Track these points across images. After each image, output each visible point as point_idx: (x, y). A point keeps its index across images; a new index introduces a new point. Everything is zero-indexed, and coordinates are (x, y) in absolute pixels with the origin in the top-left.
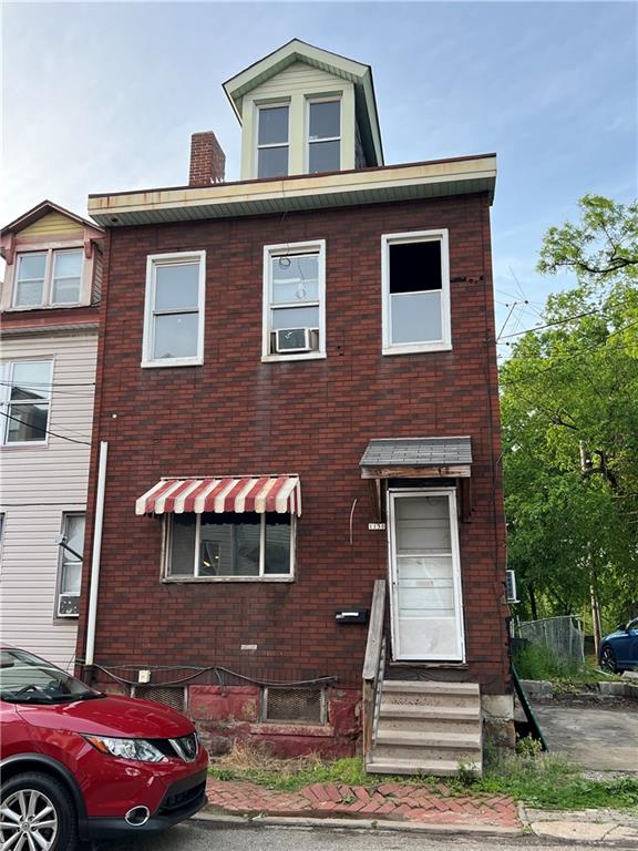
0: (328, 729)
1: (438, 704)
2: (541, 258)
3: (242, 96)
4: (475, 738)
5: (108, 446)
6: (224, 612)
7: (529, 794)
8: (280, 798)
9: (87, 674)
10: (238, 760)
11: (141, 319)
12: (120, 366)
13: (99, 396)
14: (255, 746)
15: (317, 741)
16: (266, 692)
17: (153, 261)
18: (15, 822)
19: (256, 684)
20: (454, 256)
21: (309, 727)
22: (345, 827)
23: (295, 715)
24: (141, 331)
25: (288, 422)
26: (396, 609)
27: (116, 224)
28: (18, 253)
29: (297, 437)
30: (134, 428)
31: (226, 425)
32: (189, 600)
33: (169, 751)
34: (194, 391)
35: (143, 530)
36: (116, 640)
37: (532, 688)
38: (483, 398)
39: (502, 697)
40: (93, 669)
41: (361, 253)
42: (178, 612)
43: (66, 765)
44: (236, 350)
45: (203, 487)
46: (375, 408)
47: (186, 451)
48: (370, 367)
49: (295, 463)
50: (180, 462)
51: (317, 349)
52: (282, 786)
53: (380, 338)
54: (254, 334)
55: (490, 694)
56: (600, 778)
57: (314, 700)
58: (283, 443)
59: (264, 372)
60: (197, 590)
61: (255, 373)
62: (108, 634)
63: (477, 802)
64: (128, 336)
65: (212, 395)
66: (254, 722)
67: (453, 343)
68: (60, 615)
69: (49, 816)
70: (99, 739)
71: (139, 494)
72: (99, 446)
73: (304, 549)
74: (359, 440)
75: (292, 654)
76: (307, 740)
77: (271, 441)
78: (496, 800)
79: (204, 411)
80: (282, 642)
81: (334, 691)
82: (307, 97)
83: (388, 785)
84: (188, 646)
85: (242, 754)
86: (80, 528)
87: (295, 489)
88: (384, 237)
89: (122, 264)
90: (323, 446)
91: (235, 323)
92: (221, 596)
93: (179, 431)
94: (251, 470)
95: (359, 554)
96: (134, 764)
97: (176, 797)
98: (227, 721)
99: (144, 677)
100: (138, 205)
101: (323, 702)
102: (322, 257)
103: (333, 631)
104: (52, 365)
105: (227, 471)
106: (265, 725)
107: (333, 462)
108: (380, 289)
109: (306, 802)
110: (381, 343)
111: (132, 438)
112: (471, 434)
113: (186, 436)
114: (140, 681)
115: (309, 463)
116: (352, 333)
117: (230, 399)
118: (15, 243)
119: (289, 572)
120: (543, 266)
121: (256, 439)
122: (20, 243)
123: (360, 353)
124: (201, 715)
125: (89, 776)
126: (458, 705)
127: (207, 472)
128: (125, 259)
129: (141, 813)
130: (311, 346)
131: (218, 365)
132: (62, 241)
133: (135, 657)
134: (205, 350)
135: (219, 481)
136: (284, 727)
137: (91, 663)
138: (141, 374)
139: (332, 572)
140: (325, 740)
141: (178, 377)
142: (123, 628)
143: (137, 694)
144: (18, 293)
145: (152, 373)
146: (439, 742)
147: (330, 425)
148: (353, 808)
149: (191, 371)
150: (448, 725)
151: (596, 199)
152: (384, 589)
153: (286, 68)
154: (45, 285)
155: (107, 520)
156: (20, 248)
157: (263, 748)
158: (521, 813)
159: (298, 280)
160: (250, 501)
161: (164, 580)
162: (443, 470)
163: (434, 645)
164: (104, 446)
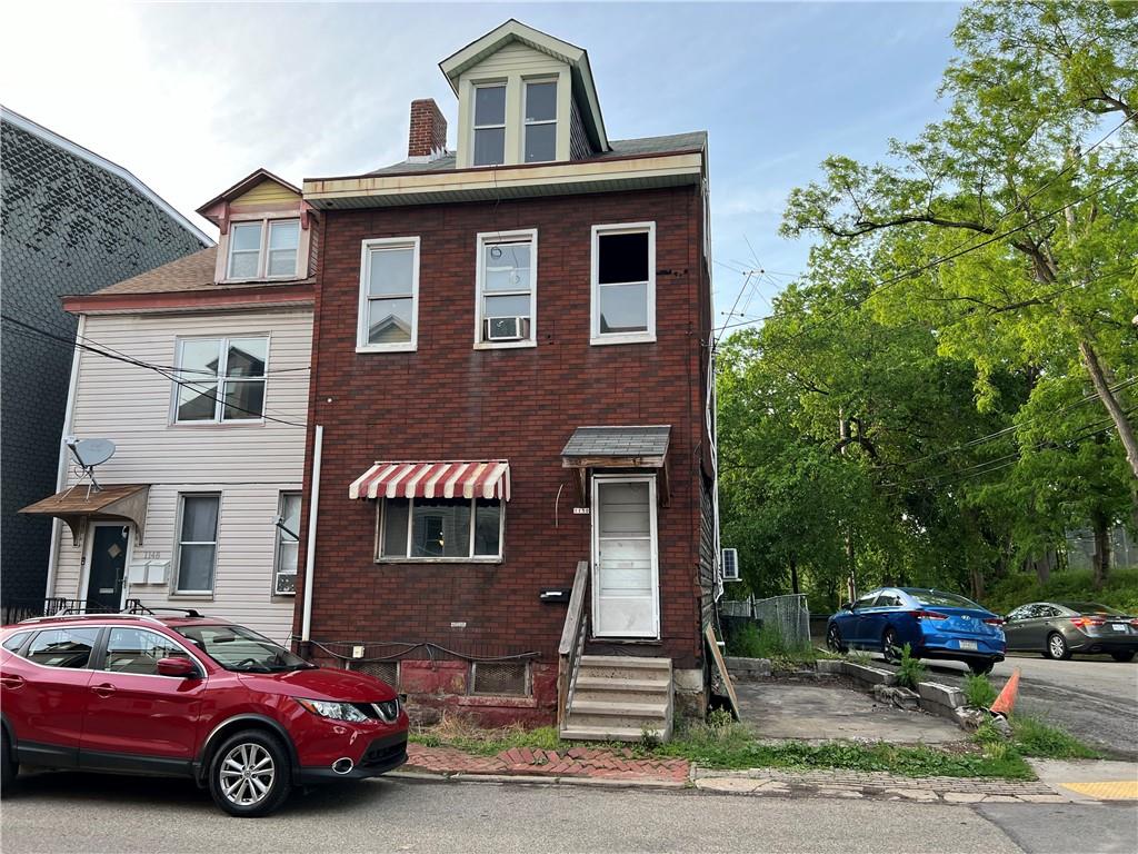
0: (531, 701)
1: (631, 677)
2: (784, 221)
3: (459, 75)
4: (661, 707)
5: (324, 430)
6: (435, 591)
7: (703, 756)
8: (480, 761)
9: (304, 649)
10: (446, 728)
11: (356, 304)
12: (335, 350)
13: (314, 380)
14: (463, 716)
15: (520, 712)
16: (474, 666)
17: (368, 246)
18: (238, 771)
19: (465, 659)
20: (660, 248)
21: (513, 699)
22: (531, 782)
23: (501, 688)
24: (356, 316)
25: (499, 409)
26: (598, 589)
27: (330, 207)
28: (232, 222)
29: (507, 424)
30: (349, 412)
31: (439, 410)
32: (402, 580)
33: (371, 713)
34: (407, 377)
35: (357, 512)
36: (331, 617)
37: (750, 666)
38: (684, 389)
39: (692, 672)
40: (309, 645)
41: (573, 244)
42: (391, 591)
43: (281, 724)
44: (449, 337)
45: (415, 472)
46: (583, 396)
47: (400, 436)
48: (578, 356)
49: (505, 449)
50: (394, 446)
51: (527, 337)
52: (483, 751)
53: (589, 328)
54: (467, 322)
55: (681, 668)
56: (775, 743)
57: (520, 675)
58: (494, 429)
59: (476, 358)
60: (410, 570)
61: (467, 360)
62: (324, 612)
63: (655, 763)
64: (344, 321)
65: (425, 381)
66: (463, 695)
67: (657, 335)
68: (277, 593)
69: (267, 765)
70: (310, 702)
71: (353, 477)
72: (314, 430)
73: (513, 532)
74: (566, 427)
75: (499, 631)
76: (511, 712)
77: (481, 427)
78: (673, 762)
79: (417, 396)
80: (489, 619)
81: (538, 666)
82: (524, 78)
83: (578, 749)
84: (400, 623)
85: (450, 724)
86: (296, 508)
87: (504, 475)
88: (594, 228)
89: (337, 248)
90: (532, 433)
91: (447, 310)
92: (432, 576)
93: (393, 416)
94: (464, 455)
95: (564, 537)
96: (339, 723)
97: (379, 752)
98: (437, 693)
99: (358, 652)
100: (352, 191)
101: (527, 676)
102: (534, 246)
103: (537, 609)
104: (268, 343)
105: (439, 456)
106: (472, 697)
107: (541, 448)
108: (589, 280)
109: (502, 764)
110: (589, 334)
111: (346, 423)
112: (671, 423)
113: (399, 421)
114: (355, 656)
115: (518, 449)
116: (562, 322)
117: (443, 385)
118: (229, 212)
119: (497, 554)
120: (786, 230)
121: (468, 424)
122: (235, 213)
123: (570, 342)
124: (412, 688)
125: (302, 733)
126: (650, 678)
127: (420, 456)
128: (341, 243)
129: (346, 763)
130: (522, 334)
131: (431, 352)
132: (277, 210)
133: (348, 634)
134: (419, 336)
135: (431, 466)
136: (489, 699)
137: (307, 639)
138: (355, 359)
139: (538, 554)
140: (528, 711)
141: (393, 363)
142: (338, 606)
143: (350, 668)
144: (233, 264)
145: (366, 358)
146: (628, 711)
147: (540, 413)
148: (544, 769)
149: (406, 357)
150: (638, 696)
151: (841, 161)
152: (586, 570)
153: (503, 47)
154: (261, 255)
155: (322, 502)
156: (234, 217)
157: (470, 719)
158: (692, 772)
159: (511, 268)
160: (459, 487)
161: (378, 561)
162: (638, 460)
163: (631, 623)
164: (319, 430)
